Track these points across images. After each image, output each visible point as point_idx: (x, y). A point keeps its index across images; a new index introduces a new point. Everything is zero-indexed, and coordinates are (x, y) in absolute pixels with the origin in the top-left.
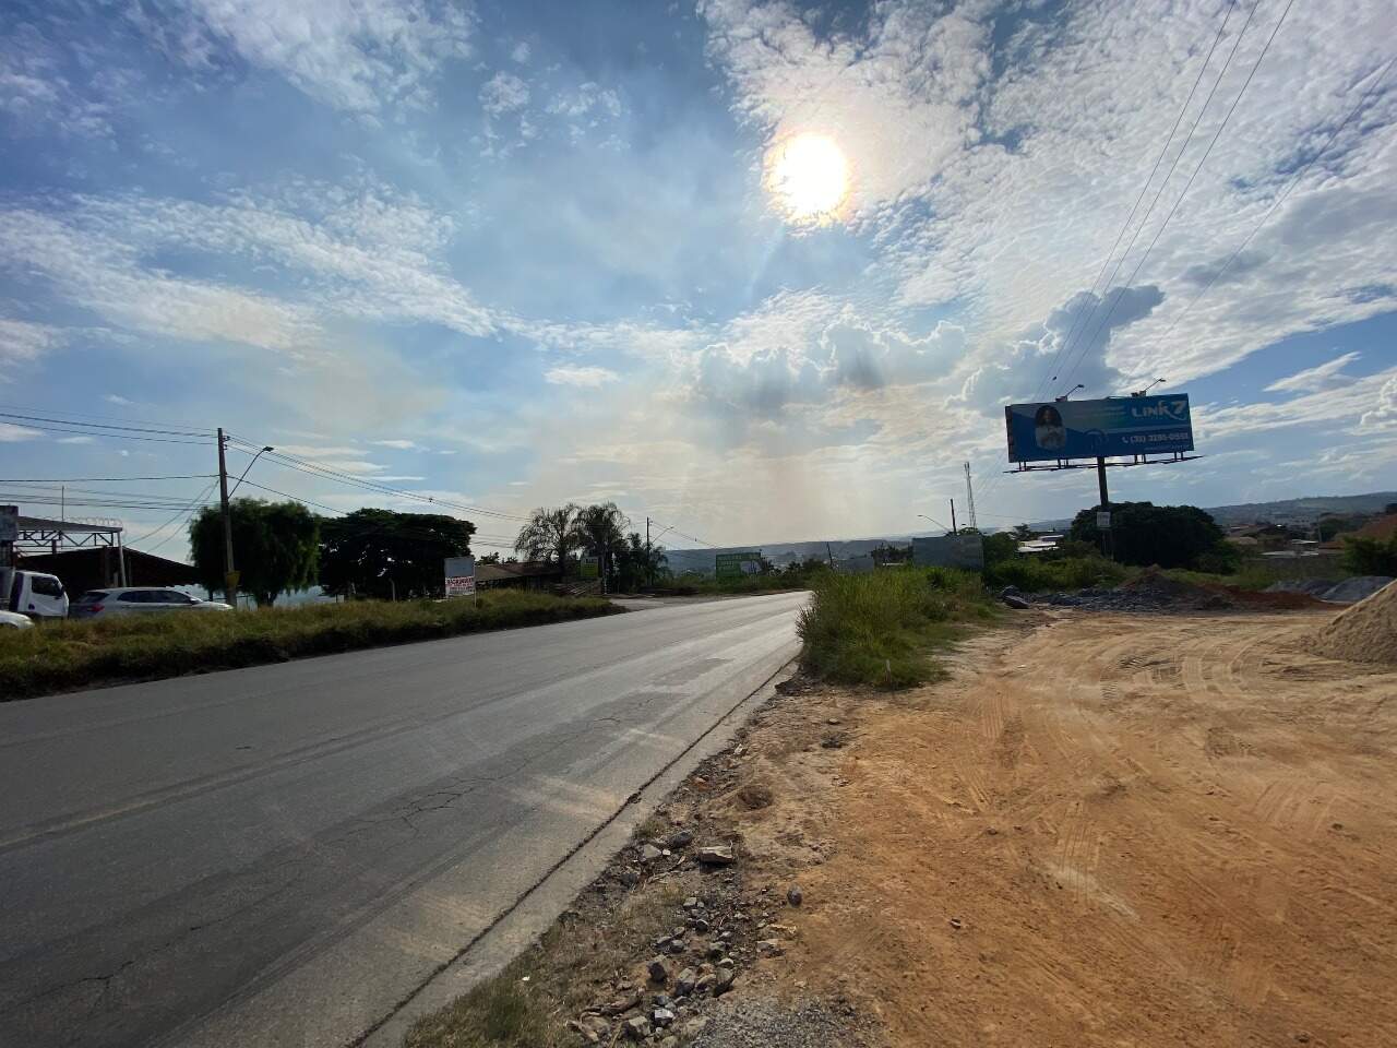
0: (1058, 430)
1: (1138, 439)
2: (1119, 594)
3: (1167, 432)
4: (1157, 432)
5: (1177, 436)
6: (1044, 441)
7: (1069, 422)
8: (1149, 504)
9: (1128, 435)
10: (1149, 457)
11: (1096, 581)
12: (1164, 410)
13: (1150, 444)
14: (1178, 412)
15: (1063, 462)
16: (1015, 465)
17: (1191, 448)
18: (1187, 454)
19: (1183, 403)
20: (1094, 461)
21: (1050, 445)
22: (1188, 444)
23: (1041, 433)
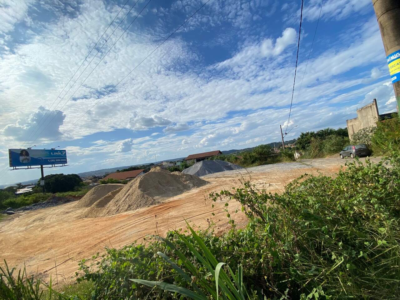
0: (28, 157)
1: (53, 160)
2: (44, 203)
3: (60, 159)
4: (58, 159)
5: (63, 160)
6: (23, 161)
7: (31, 155)
8: (62, 174)
9: (50, 160)
10: (56, 165)
11: (39, 201)
12: (60, 153)
13: (56, 162)
14: (63, 154)
15: (29, 167)
16: (12, 168)
17: (66, 163)
18: (65, 164)
19: (65, 152)
20: (40, 166)
21: (24, 162)
22: (66, 162)
23: (21, 158)
